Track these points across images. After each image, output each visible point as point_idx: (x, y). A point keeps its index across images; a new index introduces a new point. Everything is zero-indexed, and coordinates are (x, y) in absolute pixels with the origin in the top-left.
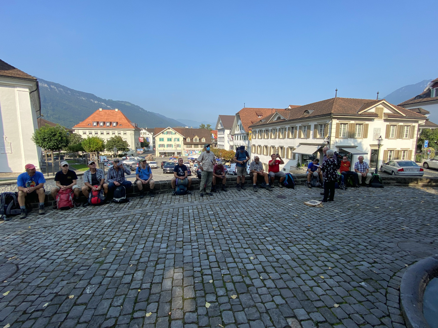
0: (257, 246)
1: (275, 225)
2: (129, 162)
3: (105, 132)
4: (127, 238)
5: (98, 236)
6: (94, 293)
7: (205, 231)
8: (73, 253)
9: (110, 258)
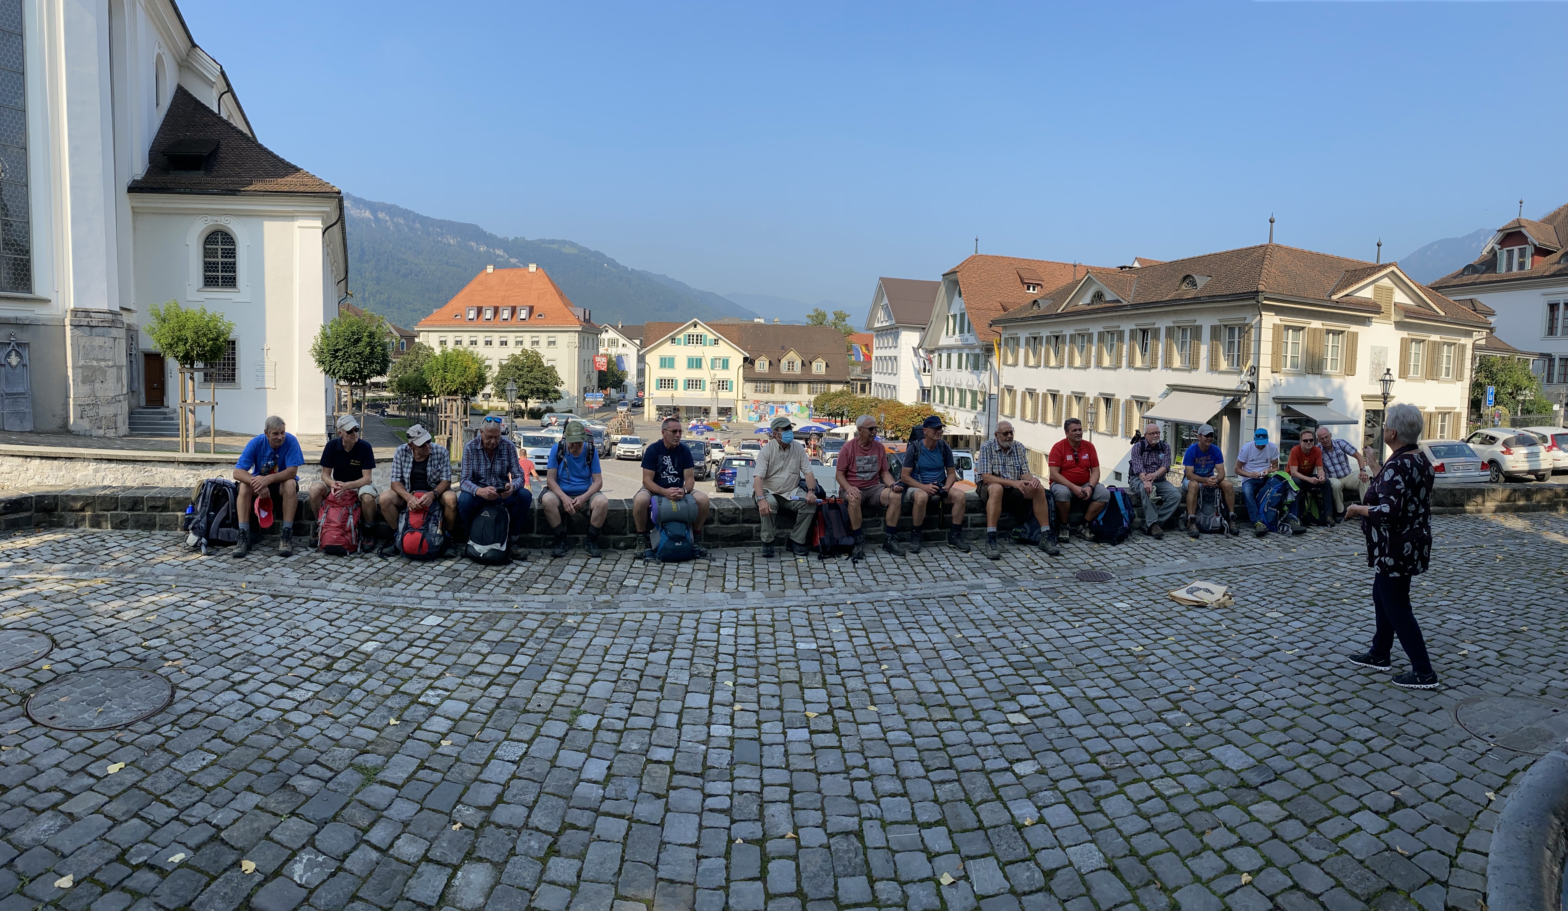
0: (973, 806)
4: (472, 703)
5: (391, 668)
6: (311, 891)
7: (771, 730)
9: (397, 772)
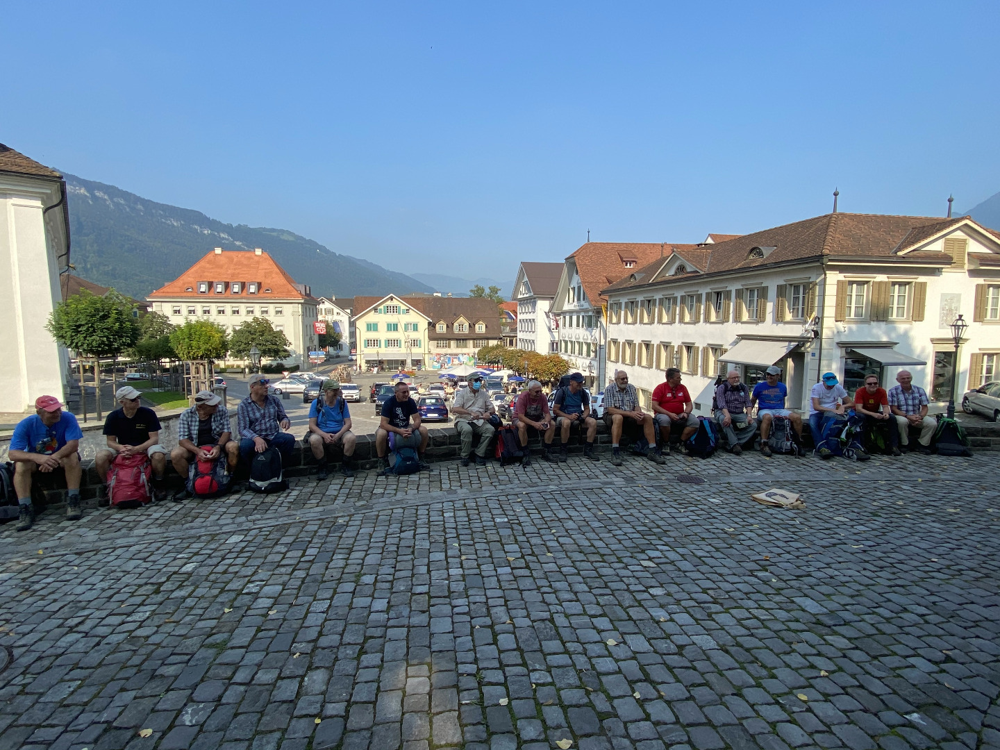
0: (625, 609)
1: (672, 556)
2: (288, 386)
3: (228, 308)
4: (284, 584)
5: (212, 577)
6: (202, 725)
7: (487, 569)
8: (149, 620)
9: (243, 636)
